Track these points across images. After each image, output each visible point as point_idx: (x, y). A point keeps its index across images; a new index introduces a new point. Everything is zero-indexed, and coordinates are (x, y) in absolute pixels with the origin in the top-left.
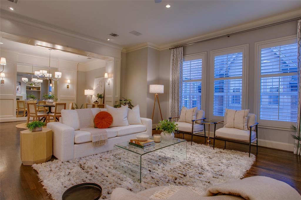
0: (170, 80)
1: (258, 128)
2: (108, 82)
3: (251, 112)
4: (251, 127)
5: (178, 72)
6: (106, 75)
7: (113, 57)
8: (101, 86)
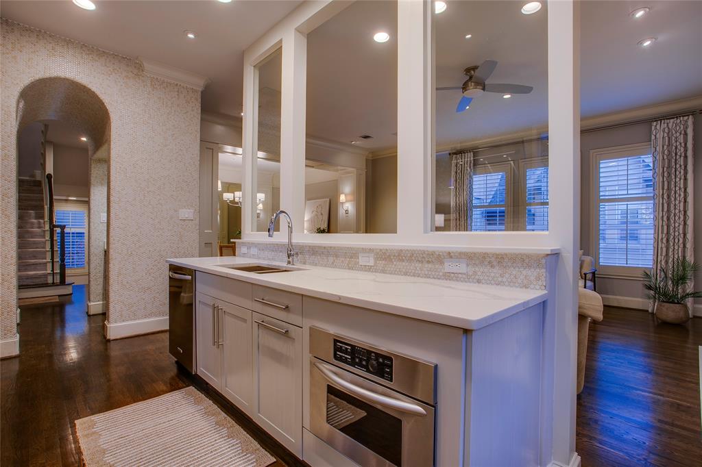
0: (450, 206)
1: (596, 279)
2: (345, 208)
3: (586, 253)
4: (585, 274)
5: (465, 193)
6: (342, 198)
7: (353, 167)
8: (322, 214)
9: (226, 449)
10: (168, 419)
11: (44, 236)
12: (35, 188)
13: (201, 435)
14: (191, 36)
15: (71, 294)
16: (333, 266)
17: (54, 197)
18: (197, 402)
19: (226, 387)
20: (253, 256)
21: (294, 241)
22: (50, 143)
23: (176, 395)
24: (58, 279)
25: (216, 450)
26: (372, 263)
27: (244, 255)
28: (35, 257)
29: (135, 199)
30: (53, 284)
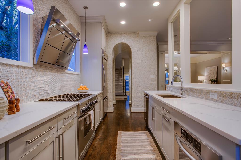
2: (225, 69)
6: (223, 65)
8: (213, 73)
9: (151, 155)
10: (138, 139)
11: (122, 83)
12: (121, 70)
13: (145, 147)
14: (150, 20)
15: (127, 98)
16: (199, 97)
17: (124, 72)
18: (147, 137)
19: (155, 134)
20: (171, 91)
21: (183, 86)
22: (123, 58)
23: (143, 133)
24: (124, 94)
25: (148, 154)
26: (216, 98)
27: (169, 90)
28: (120, 88)
29: (138, 72)
30: (124, 95)
